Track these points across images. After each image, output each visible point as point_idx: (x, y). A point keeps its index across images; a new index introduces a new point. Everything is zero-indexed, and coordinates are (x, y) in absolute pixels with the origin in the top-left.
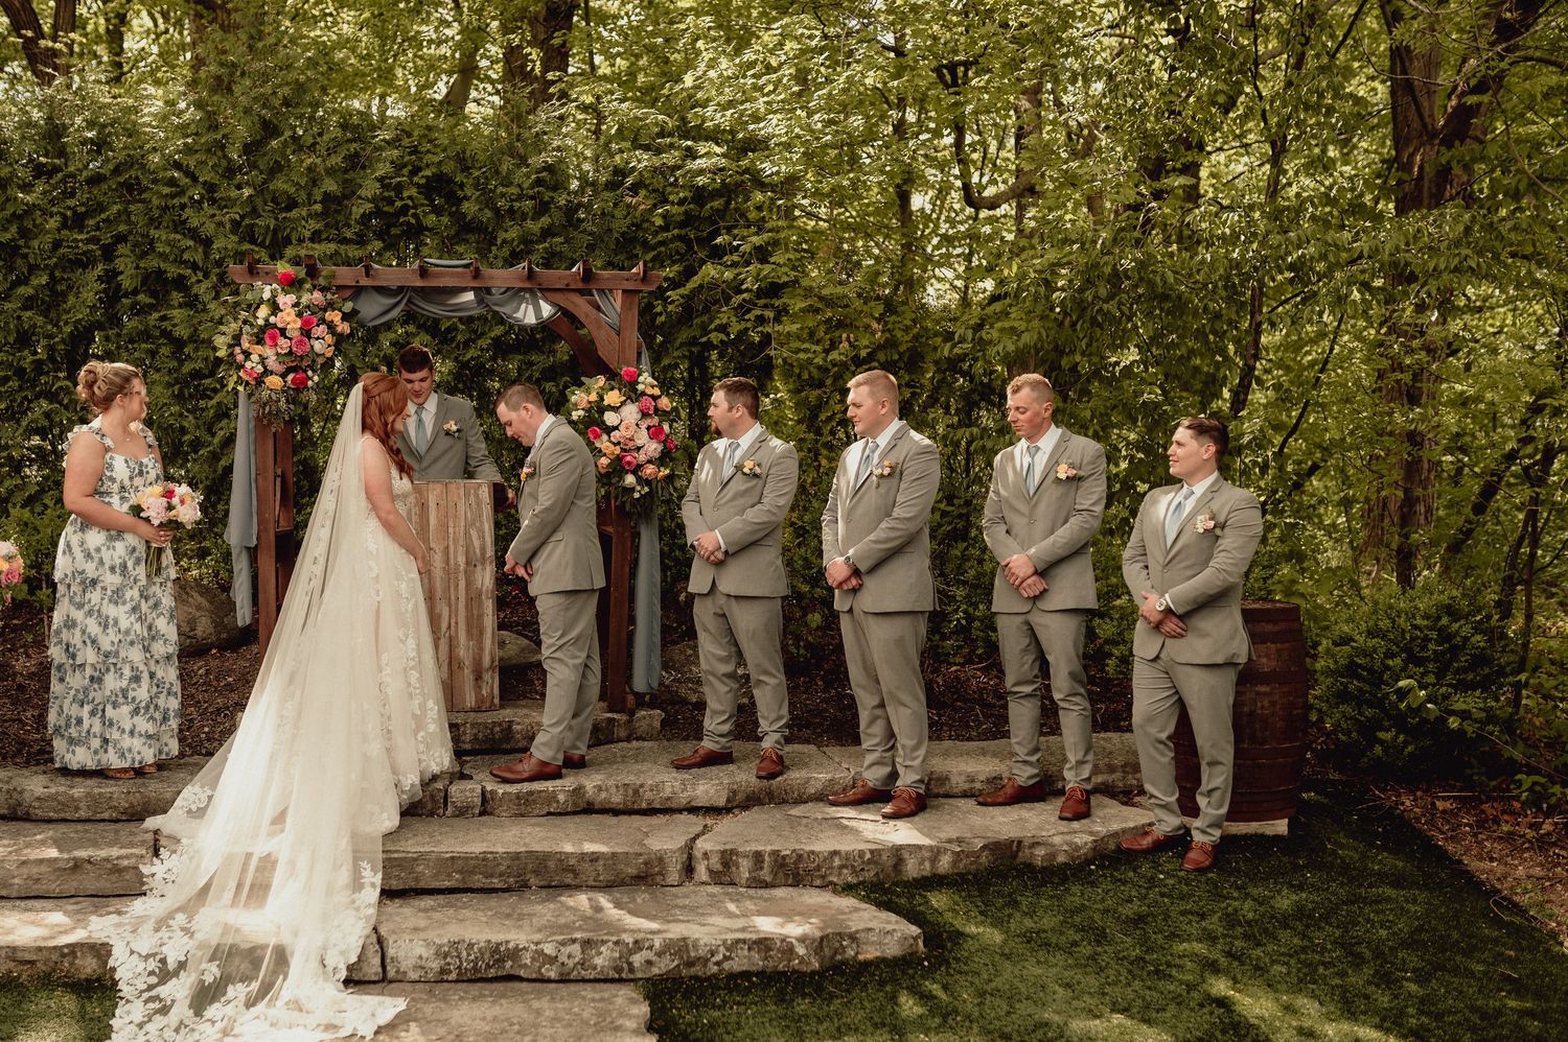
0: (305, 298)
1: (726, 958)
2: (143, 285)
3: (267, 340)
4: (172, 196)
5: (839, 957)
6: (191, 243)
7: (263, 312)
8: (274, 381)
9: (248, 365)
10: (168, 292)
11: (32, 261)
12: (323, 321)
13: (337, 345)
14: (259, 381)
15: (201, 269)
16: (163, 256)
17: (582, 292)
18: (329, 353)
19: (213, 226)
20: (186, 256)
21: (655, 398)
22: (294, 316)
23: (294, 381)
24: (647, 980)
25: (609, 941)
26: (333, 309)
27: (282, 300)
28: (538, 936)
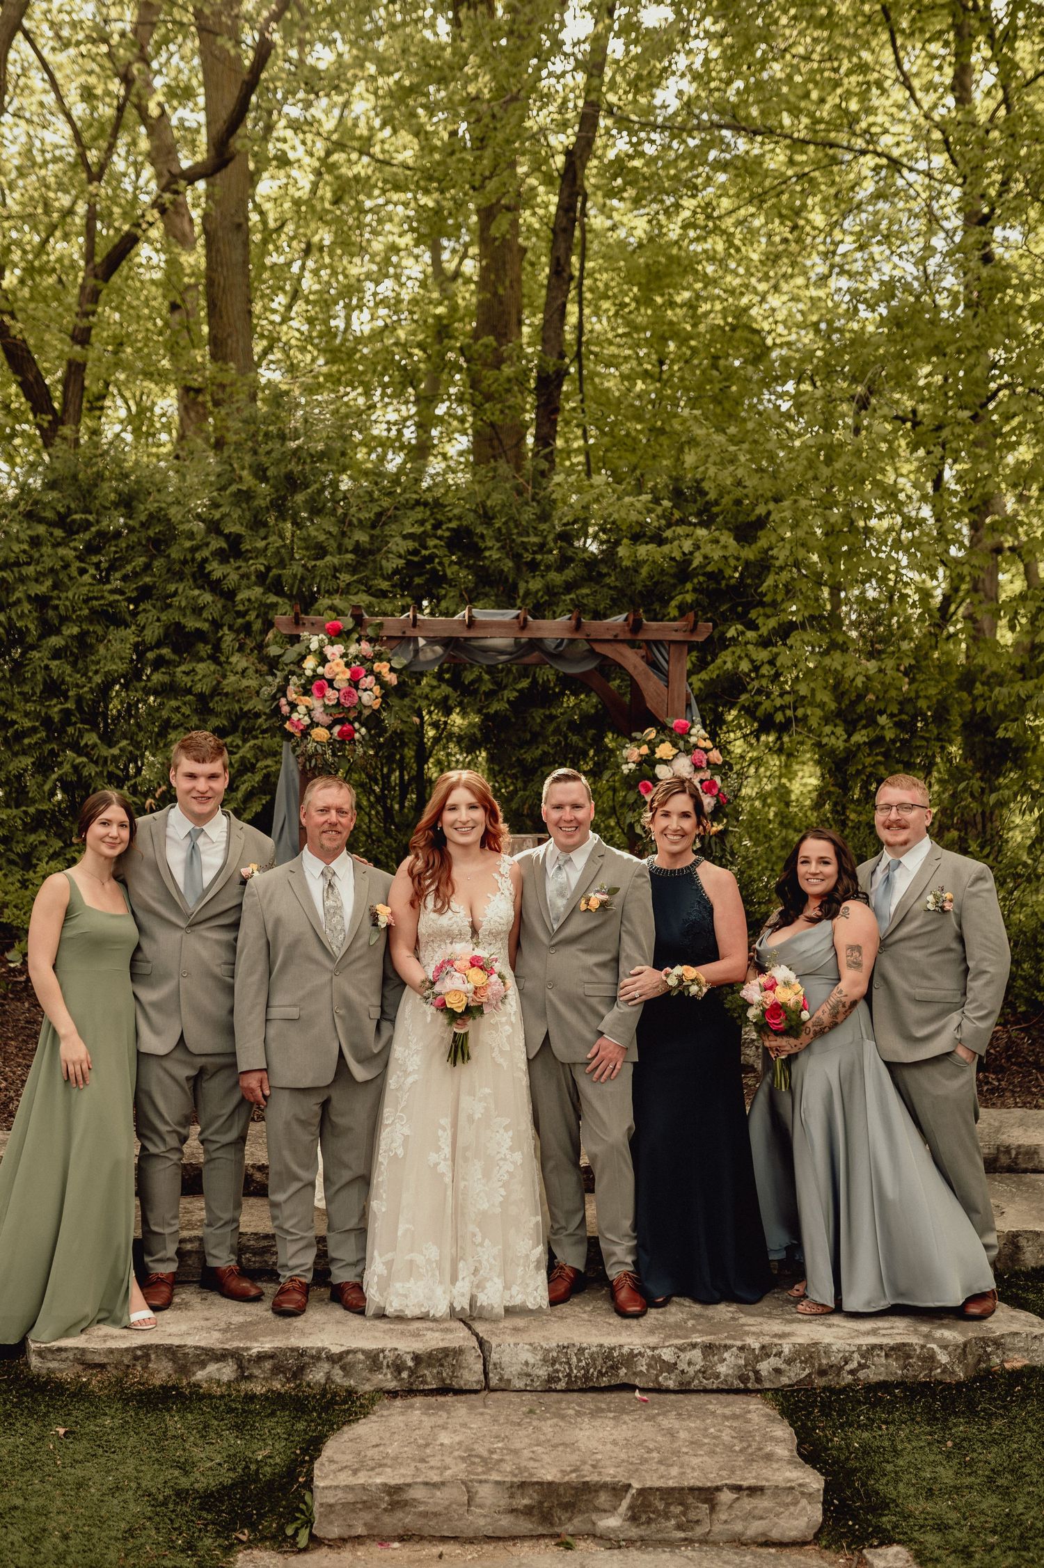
0: (354, 649)
1: (862, 1366)
3: (315, 691)
4: (194, 550)
5: (983, 1365)
7: (310, 664)
8: (320, 734)
9: (295, 716)
11: (63, 613)
12: (371, 672)
13: (384, 697)
14: (305, 733)
17: (632, 644)
18: (376, 704)
19: (236, 577)
21: (707, 751)
22: (342, 667)
23: (340, 733)
24: (776, 1390)
25: (731, 1347)
26: (381, 660)
27: (329, 651)
28: (653, 1340)
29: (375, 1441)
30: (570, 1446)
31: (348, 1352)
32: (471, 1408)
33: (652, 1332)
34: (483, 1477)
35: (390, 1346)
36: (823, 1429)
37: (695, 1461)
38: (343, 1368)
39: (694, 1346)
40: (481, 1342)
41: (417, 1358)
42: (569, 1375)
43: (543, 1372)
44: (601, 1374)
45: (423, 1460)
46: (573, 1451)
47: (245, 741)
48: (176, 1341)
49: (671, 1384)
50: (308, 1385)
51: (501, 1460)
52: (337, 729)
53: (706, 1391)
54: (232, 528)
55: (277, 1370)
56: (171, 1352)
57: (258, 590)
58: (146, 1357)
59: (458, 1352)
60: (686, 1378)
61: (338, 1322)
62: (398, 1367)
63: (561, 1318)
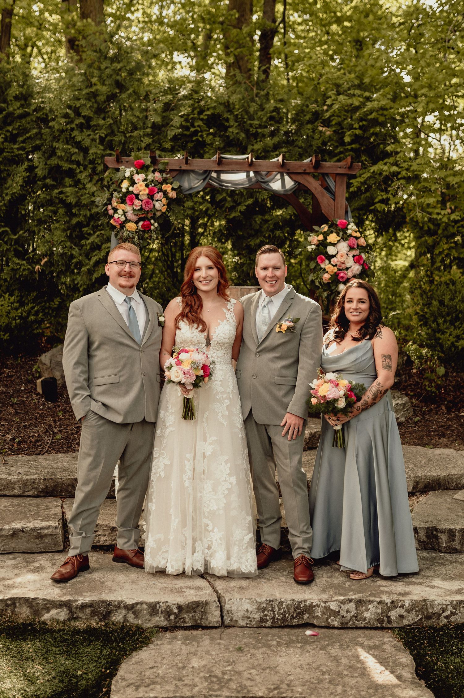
0: (150, 177)
1: (453, 614)
2: (49, 173)
3: (128, 201)
6: (77, 150)
7: (125, 185)
8: (131, 226)
9: (116, 216)
10: (63, 179)
12: (160, 190)
13: (168, 205)
14: (122, 226)
15: (82, 165)
16: (61, 158)
18: (164, 209)
19: (89, 141)
20: (73, 158)
21: (357, 238)
22: (144, 187)
23: (142, 226)
24: (400, 628)
25: (374, 601)
26: (167, 184)
27: (136, 177)
28: (325, 597)
29: (152, 664)
30: (273, 669)
31: (137, 604)
32: (212, 639)
33: (324, 591)
34: (219, 693)
35: (163, 600)
36: (430, 656)
37: (352, 682)
38: (134, 613)
39: (350, 601)
40: (219, 598)
41: (180, 607)
42: (273, 618)
43: (257, 616)
44: (293, 618)
45: (180, 680)
46: (276, 673)
47: (94, 232)
48: (32, 595)
49: (336, 624)
50: (113, 624)
51: (230, 680)
52: (141, 224)
53: (357, 628)
54: (85, 112)
55: (94, 613)
56: (28, 601)
57: (102, 147)
58: (14, 604)
59: (207, 603)
60: (345, 620)
61: (133, 582)
62: (168, 613)
63: (269, 580)
